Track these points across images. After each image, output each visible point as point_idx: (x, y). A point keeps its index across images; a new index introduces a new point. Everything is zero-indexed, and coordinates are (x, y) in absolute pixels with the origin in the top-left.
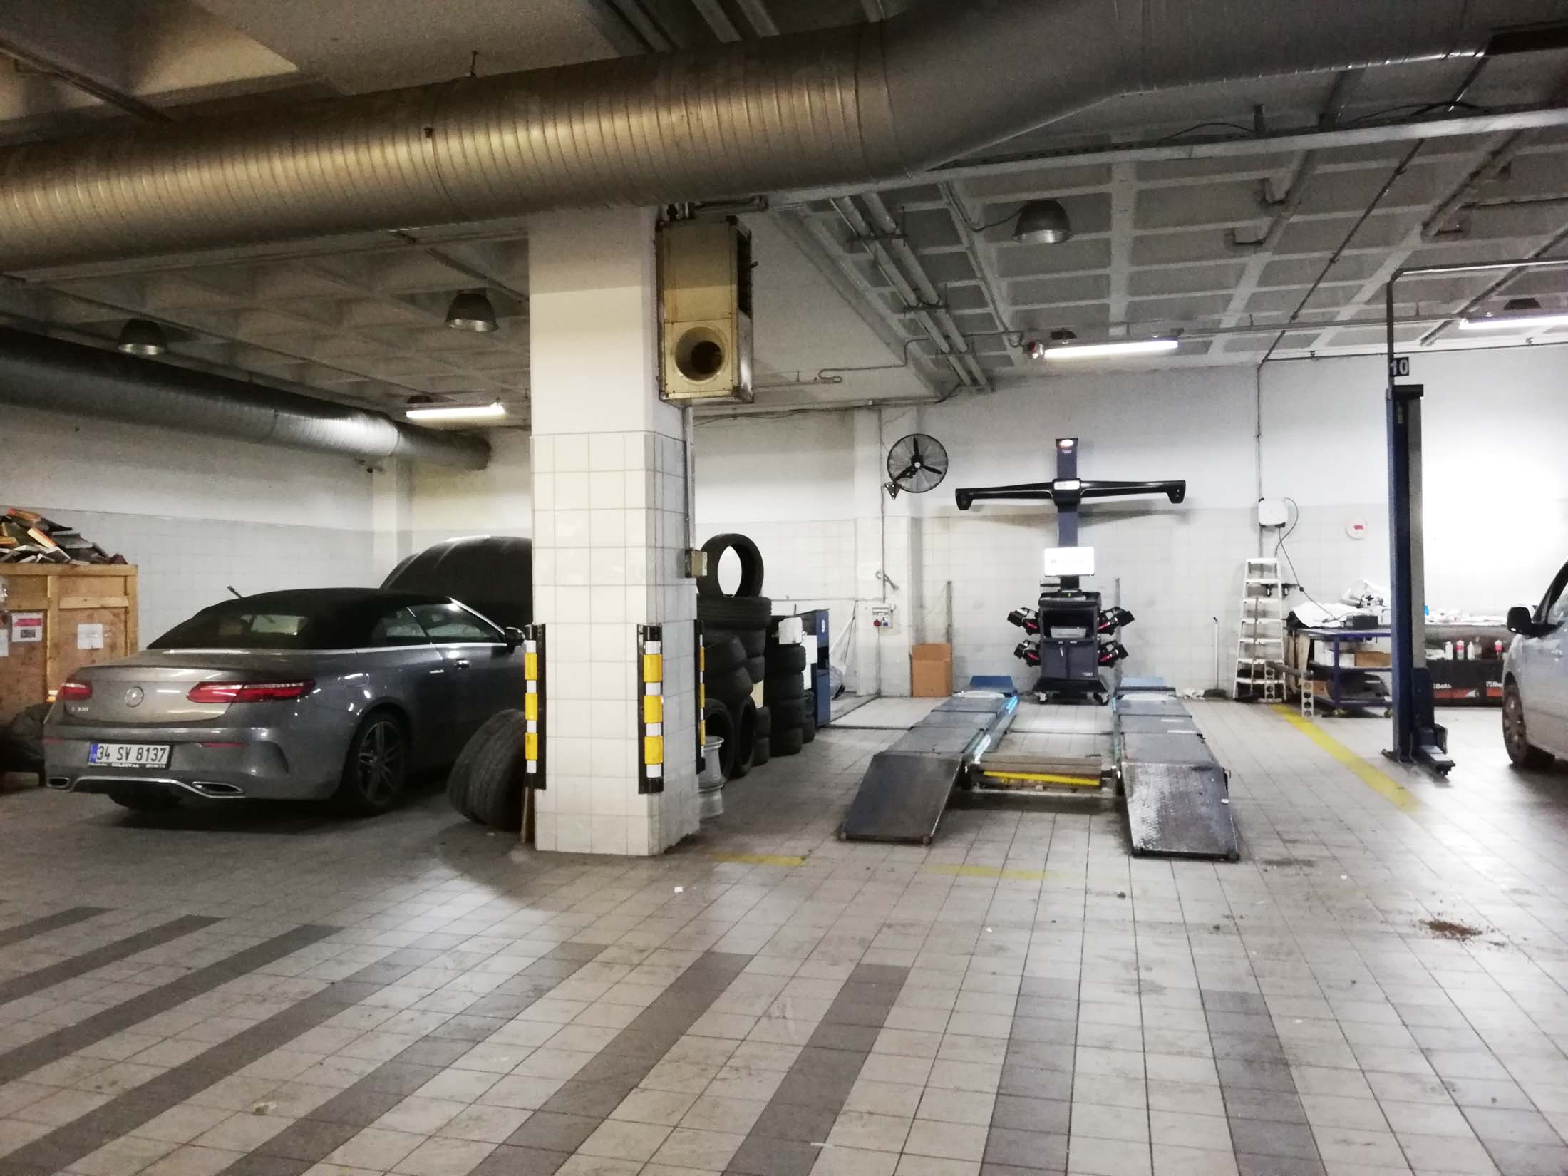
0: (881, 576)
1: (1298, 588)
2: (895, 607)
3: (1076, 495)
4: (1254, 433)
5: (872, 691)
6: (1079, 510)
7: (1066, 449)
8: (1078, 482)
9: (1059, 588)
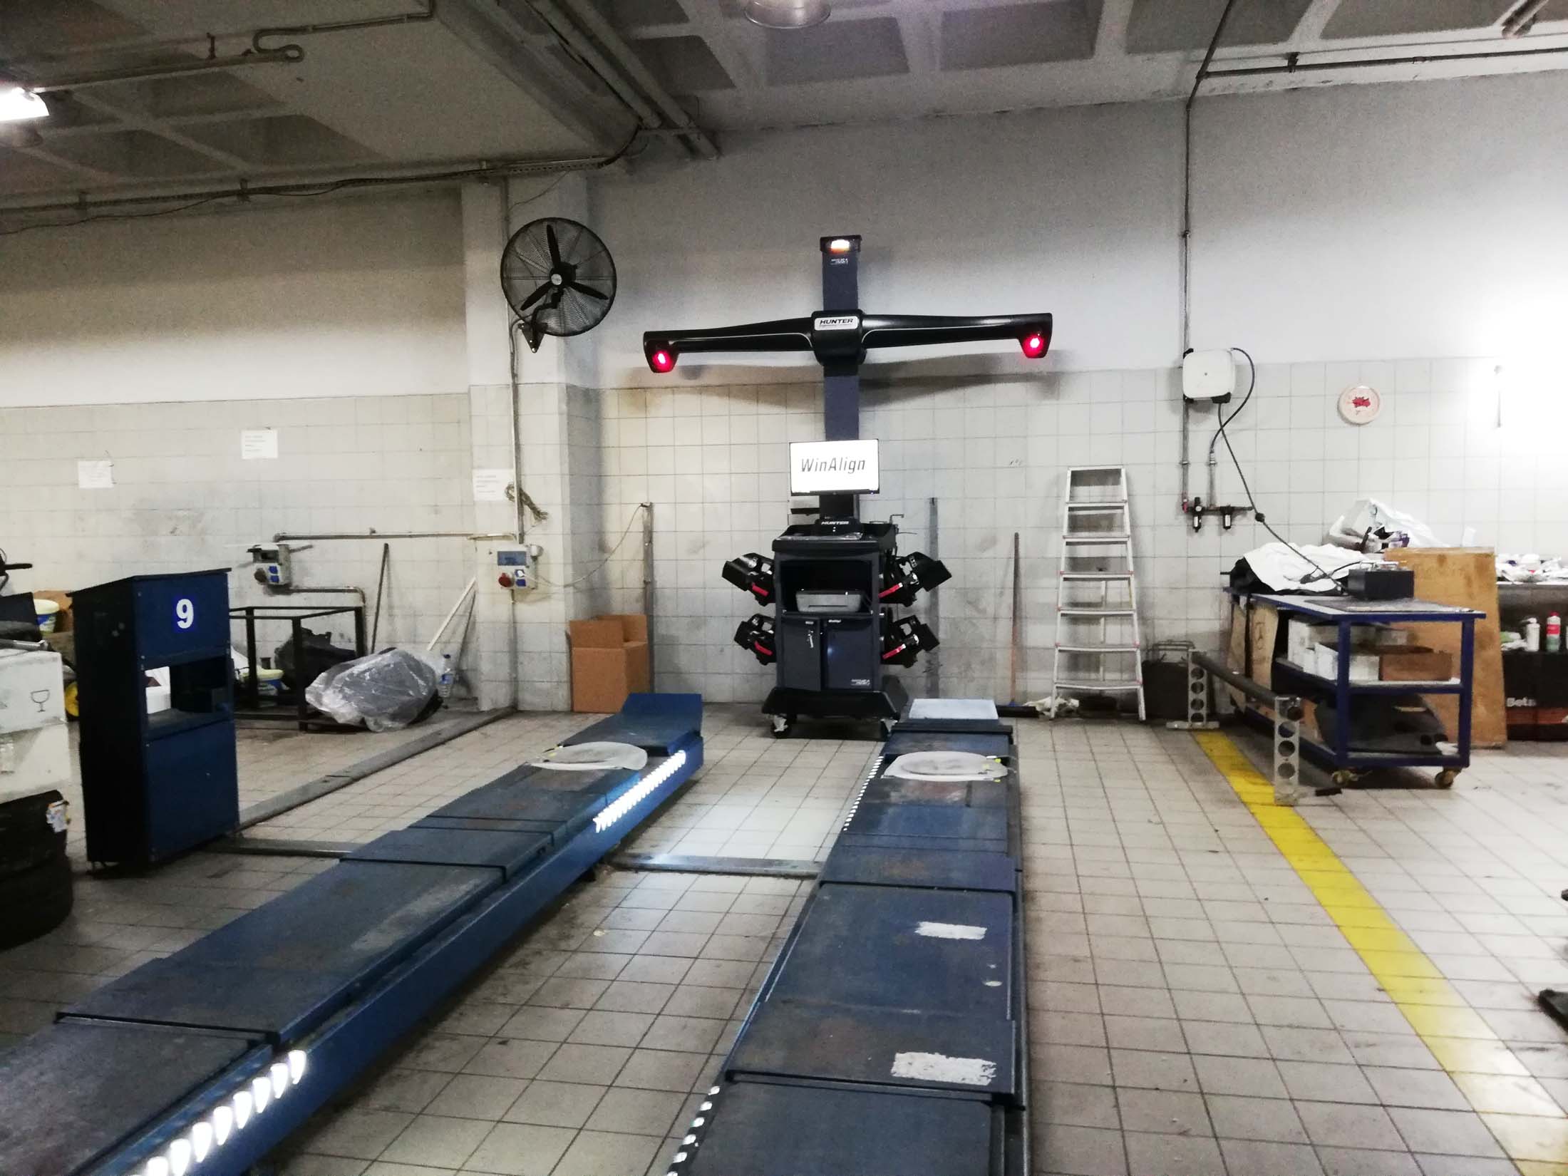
0: (515, 494)
1: (1251, 514)
2: (541, 549)
3: (857, 343)
4: (1177, 228)
5: (503, 701)
6: (862, 373)
7: (839, 255)
8: (855, 319)
9: (817, 516)
